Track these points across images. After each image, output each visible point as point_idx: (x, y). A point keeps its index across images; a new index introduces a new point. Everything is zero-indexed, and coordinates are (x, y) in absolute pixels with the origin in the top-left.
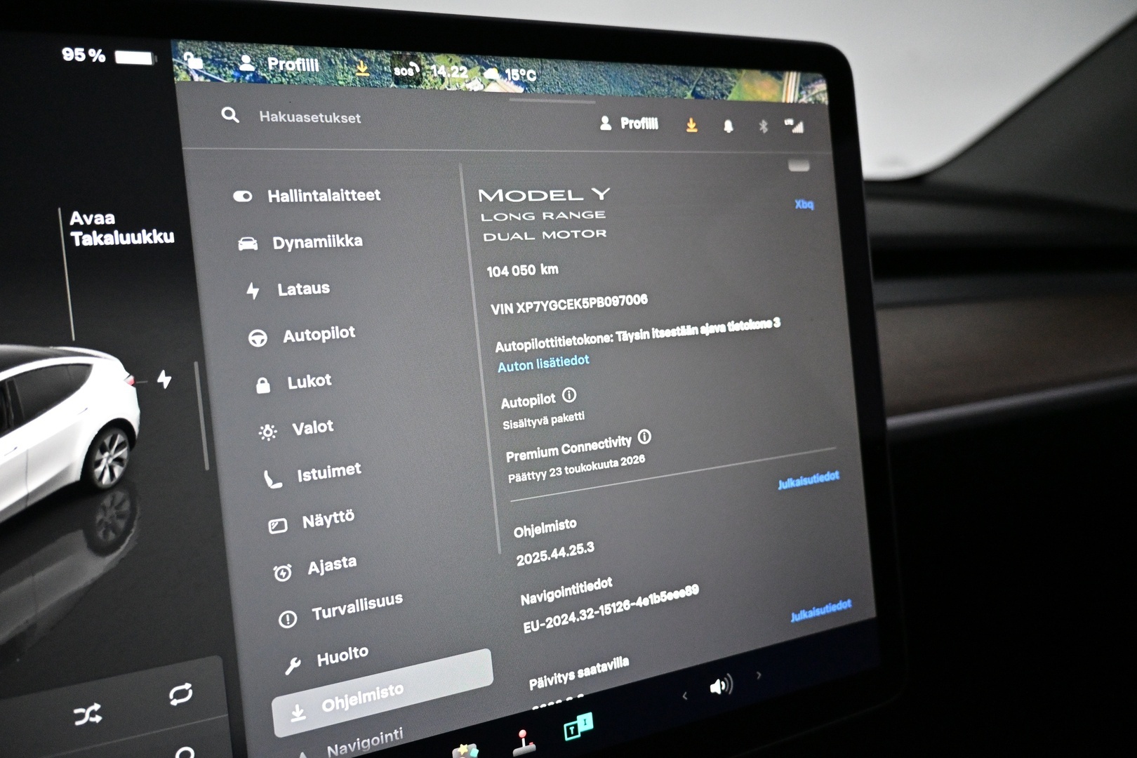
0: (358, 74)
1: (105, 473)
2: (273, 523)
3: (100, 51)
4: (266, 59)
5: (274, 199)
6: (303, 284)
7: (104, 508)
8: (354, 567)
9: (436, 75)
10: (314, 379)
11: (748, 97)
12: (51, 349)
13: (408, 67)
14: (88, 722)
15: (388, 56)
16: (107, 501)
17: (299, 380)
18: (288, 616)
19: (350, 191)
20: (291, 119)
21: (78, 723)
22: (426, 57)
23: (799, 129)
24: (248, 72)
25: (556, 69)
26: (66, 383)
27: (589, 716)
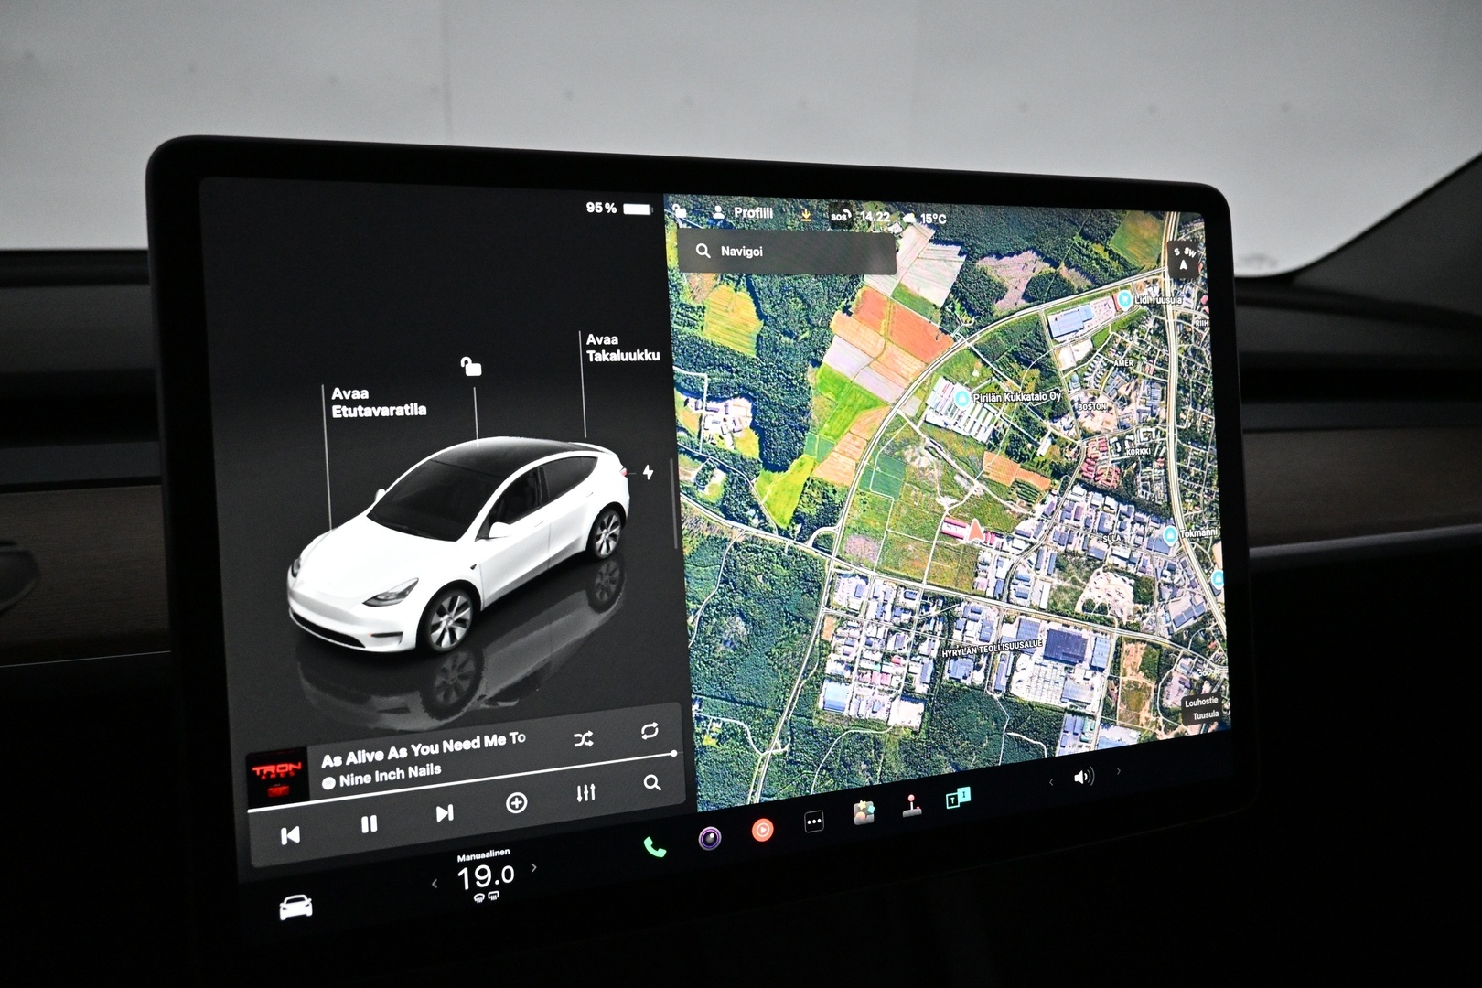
0: (802, 220)
1: (605, 546)
3: (613, 204)
4: (733, 209)
7: (601, 573)
9: (864, 220)
12: (570, 444)
13: (842, 213)
14: (583, 745)
15: (826, 204)
16: (603, 569)
21: (576, 745)
22: (857, 204)
24: (720, 220)
25: (963, 213)
26: (578, 472)
27: (967, 790)
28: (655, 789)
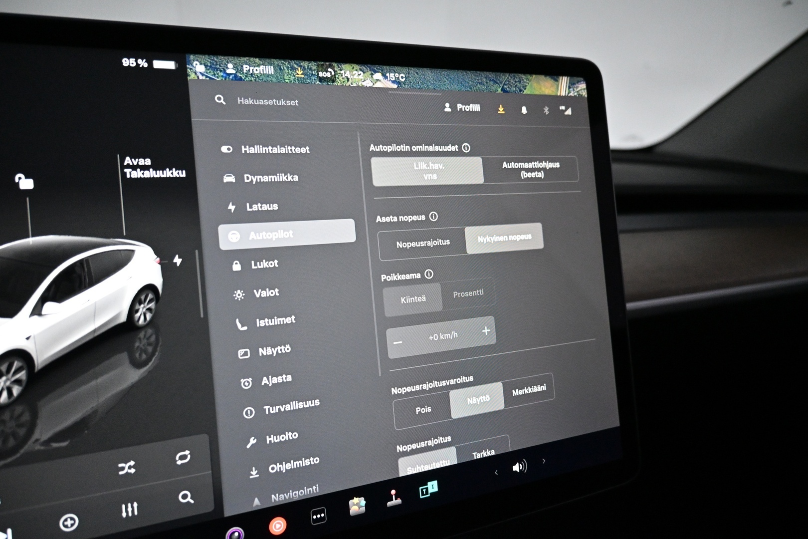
0: (297, 76)
1: (142, 316)
2: (241, 352)
3: (145, 60)
4: (242, 66)
5: (246, 151)
6: (262, 204)
7: (140, 339)
8: (290, 381)
9: (344, 77)
10: (267, 262)
11: (537, 93)
12: (111, 240)
13: (327, 71)
14: (127, 473)
15: (315, 65)
16: (142, 335)
17: (258, 263)
19: (291, 147)
20: (256, 102)
21: (121, 473)
22: (338, 65)
23: (569, 112)
24: (231, 74)
25: (417, 73)
26: (119, 261)
27: (435, 483)
28: (188, 502)
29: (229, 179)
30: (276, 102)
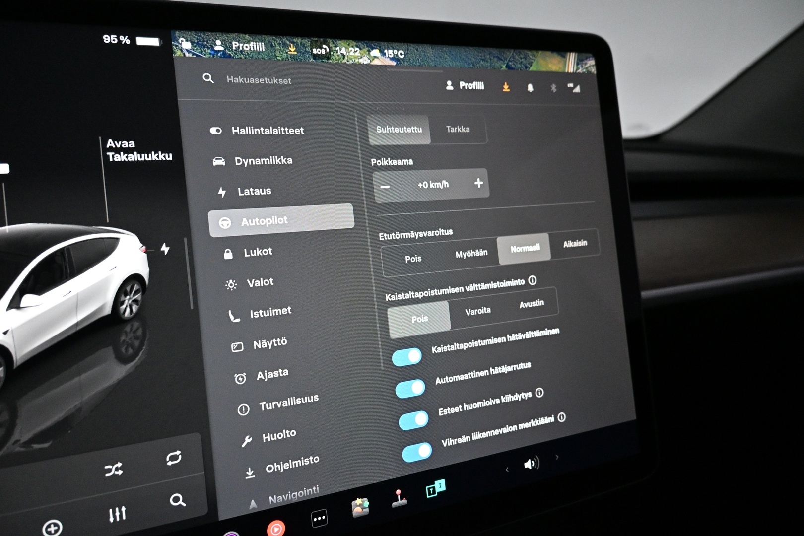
0: (289, 53)
1: (128, 309)
2: (234, 345)
3: (127, 37)
4: (231, 43)
5: (236, 133)
6: (254, 188)
7: (126, 333)
8: (287, 376)
9: (339, 53)
10: (261, 250)
11: (543, 69)
12: (94, 228)
13: (321, 48)
14: (114, 474)
15: (309, 41)
16: (128, 328)
17: (251, 251)
18: (243, 408)
19: (284, 128)
20: (247, 81)
21: (107, 475)
22: (333, 41)
23: (577, 90)
24: (219, 51)
25: (417, 50)
26: (103, 251)
27: (443, 482)
28: (180, 505)
29: (219, 162)
30: (268, 81)
